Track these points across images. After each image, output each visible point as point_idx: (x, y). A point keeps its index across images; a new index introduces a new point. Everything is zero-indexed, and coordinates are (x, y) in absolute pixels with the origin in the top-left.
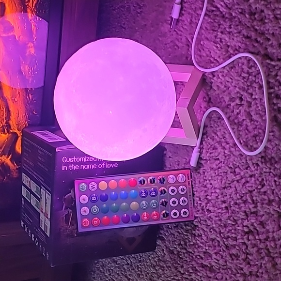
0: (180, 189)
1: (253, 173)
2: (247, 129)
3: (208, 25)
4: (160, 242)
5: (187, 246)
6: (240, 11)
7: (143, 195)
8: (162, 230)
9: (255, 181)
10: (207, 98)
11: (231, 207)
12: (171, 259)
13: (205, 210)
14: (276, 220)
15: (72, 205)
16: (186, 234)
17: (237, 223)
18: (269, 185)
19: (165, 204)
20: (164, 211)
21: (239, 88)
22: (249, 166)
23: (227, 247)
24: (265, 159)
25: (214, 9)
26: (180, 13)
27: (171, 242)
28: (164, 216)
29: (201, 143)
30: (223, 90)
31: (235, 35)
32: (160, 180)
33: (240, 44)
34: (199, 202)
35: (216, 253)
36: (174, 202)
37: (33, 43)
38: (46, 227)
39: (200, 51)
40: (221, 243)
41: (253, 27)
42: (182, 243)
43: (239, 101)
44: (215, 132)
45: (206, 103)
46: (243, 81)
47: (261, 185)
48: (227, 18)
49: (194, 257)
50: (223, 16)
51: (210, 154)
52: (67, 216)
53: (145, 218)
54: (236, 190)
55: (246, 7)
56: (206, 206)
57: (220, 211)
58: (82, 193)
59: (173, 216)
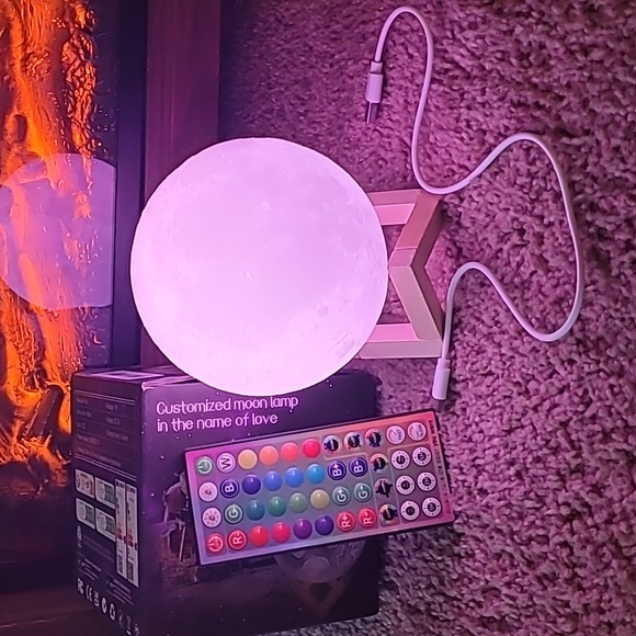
0: (415, 454)
1: (564, 383)
2: (540, 292)
3: (439, 99)
4: (387, 592)
5: (444, 585)
6: (499, 55)
7: (337, 474)
8: (388, 564)
9: (570, 397)
10: (454, 250)
11: (527, 469)
12: (414, 626)
13: (476, 492)
14: (624, 473)
15: (184, 509)
16: (440, 558)
17: (545, 504)
18: (600, 399)
19: (386, 490)
20: (385, 507)
21: (516, 211)
22: (555, 372)
23: (530, 564)
24: (585, 346)
25: (448, 66)
26: (383, 91)
27: (411, 587)
29: (451, 347)
30: (484, 223)
31: (495, 105)
33: (505, 122)
34: (461, 478)
35: (508, 585)
37: (87, 194)
38: (130, 566)
39: (429, 157)
40: (517, 556)
41: (528, 80)
42: (435, 581)
43: (518, 238)
44: (477, 315)
45: (453, 260)
46: (520, 193)
47: (582, 403)
48: (476, 77)
49: (463, 606)
50: (468, 77)
51: (473, 364)
52: (175, 534)
53: (346, 524)
54: (535, 428)
55: (510, 45)
56: (476, 484)
57: (506, 485)
58: (203, 479)
59: (405, 515)
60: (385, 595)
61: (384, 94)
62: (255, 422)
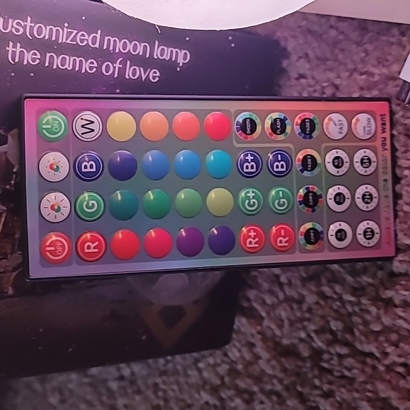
4: (244, 320)
5: (353, 334)
7: (249, 167)
8: (251, 287)
19: (312, 201)
20: (309, 225)
36: (339, 199)
42: (335, 325)
49: (381, 368)
53: (252, 243)
58: (47, 145)
59: (333, 240)
60: (241, 323)
62: (129, 73)
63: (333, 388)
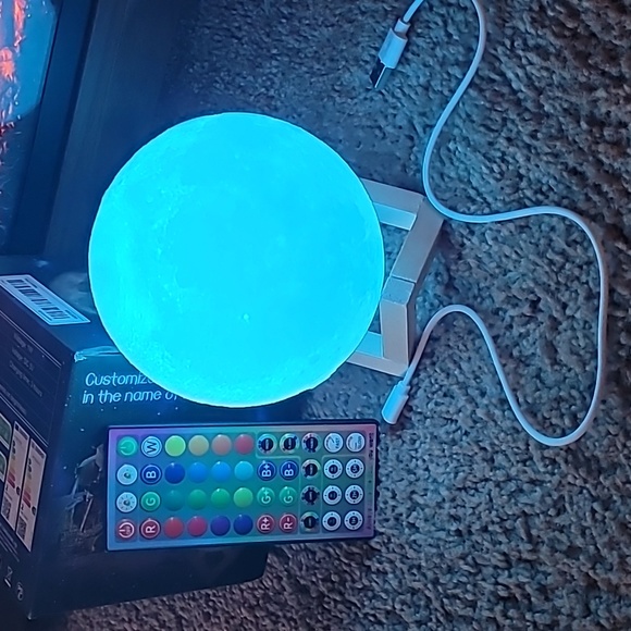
0: (349, 466)
1: (538, 477)
2: (538, 376)
3: (475, 110)
4: (276, 559)
5: (345, 587)
6: (566, 106)
7: (266, 473)
9: (543, 496)
10: (446, 277)
11: (470, 533)
12: (300, 604)
13: (405, 524)
14: (580, 592)
16: (346, 561)
17: (480, 571)
18: (577, 515)
19: (312, 497)
20: (307, 515)
21: (535, 280)
22: (531, 458)
23: (448, 616)
24: (575, 457)
25: (495, 77)
26: (402, 55)
27: (304, 567)
28: (307, 525)
29: (416, 374)
30: (492, 272)
31: (544, 158)
32: (308, 442)
33: (552, 182)
34: (392, 503)
35: (418, 623)
36: (333, 495)
37: (14, 52)
38: (21, 523)
40: (436, 604)
41: (594, 153)
42: (334, 578)
43: (529, 310)
44: (456, 358)
45: (443, 287)
46: (547, 269)
47: (555, 507)
48: (527, 109)
49: (361, 615)
50: (518, 103)
51: (437, 404)
52: (81, 506)
53: (265, 527)
54: (491, 500)
55: (585, 102)
56: (408, 516)
57: (442, 535)
58: (123, 460)
59: (326, 525)
61: (403, 60)
63: (330, 623)
